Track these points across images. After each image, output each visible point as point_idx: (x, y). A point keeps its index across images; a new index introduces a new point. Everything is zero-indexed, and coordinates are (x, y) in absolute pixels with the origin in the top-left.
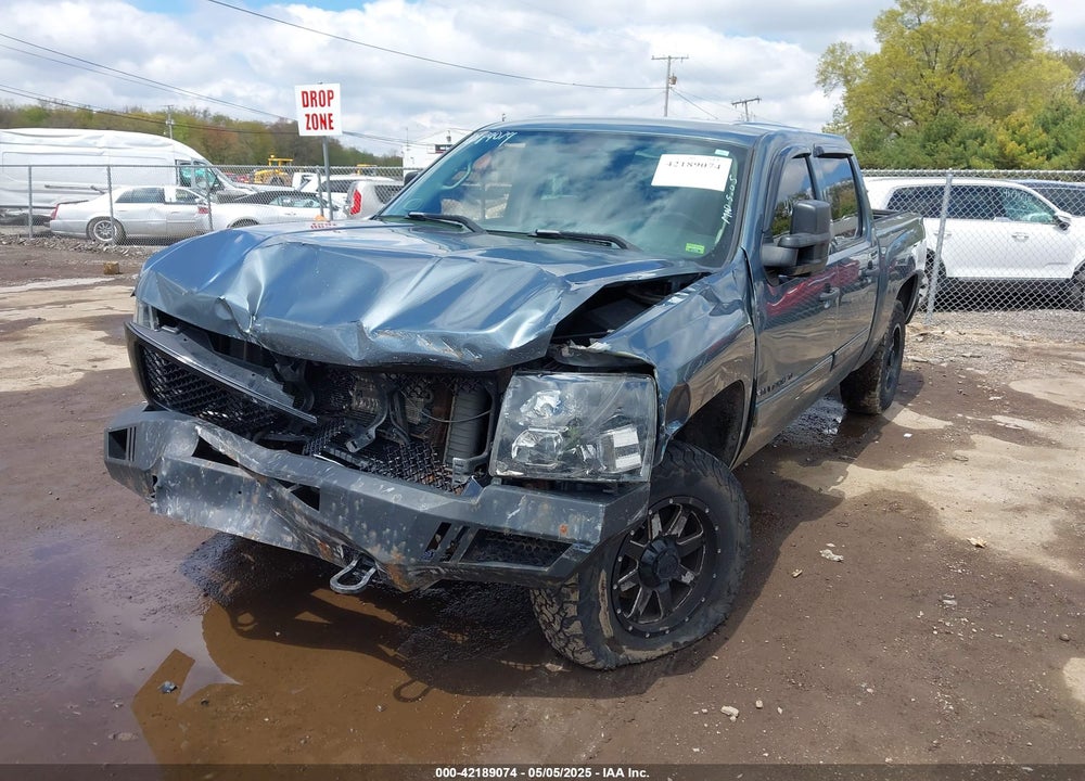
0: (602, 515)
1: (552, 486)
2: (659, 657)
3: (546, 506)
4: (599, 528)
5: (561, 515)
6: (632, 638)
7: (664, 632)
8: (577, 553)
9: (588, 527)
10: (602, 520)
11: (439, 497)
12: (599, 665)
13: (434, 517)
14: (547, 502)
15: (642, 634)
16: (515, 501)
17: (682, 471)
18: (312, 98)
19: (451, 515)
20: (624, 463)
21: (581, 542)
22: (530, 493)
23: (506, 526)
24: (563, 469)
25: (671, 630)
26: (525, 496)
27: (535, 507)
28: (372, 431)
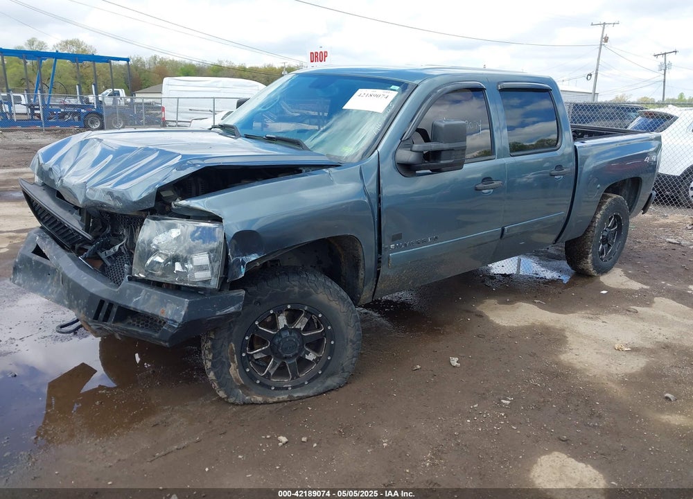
0: (186, 305)
1: (158, 285)
2: (274, 403)
3: (155, 297)
4: (183, 313)
5: (163, 303)
6: (260, 388)
7: (287, 388)
8: (170, 327)
9: (177, 312)
10: (185, 308)
11: (103, 285)
12: (231, 400)
13: (98, 297)
14: (156, 294)
15: (269, 387)
16: (138, 292)
17: (296, 289)
18: (316, 57)
19: (105, 296)
20: (200, 276)
21: (172, 320)
22: (148, 289)
23: (132, 305)
24: (163, 276)
25: (293, 387)
26: (145, 290)
27: (149, 296)
28: (117, 247)
